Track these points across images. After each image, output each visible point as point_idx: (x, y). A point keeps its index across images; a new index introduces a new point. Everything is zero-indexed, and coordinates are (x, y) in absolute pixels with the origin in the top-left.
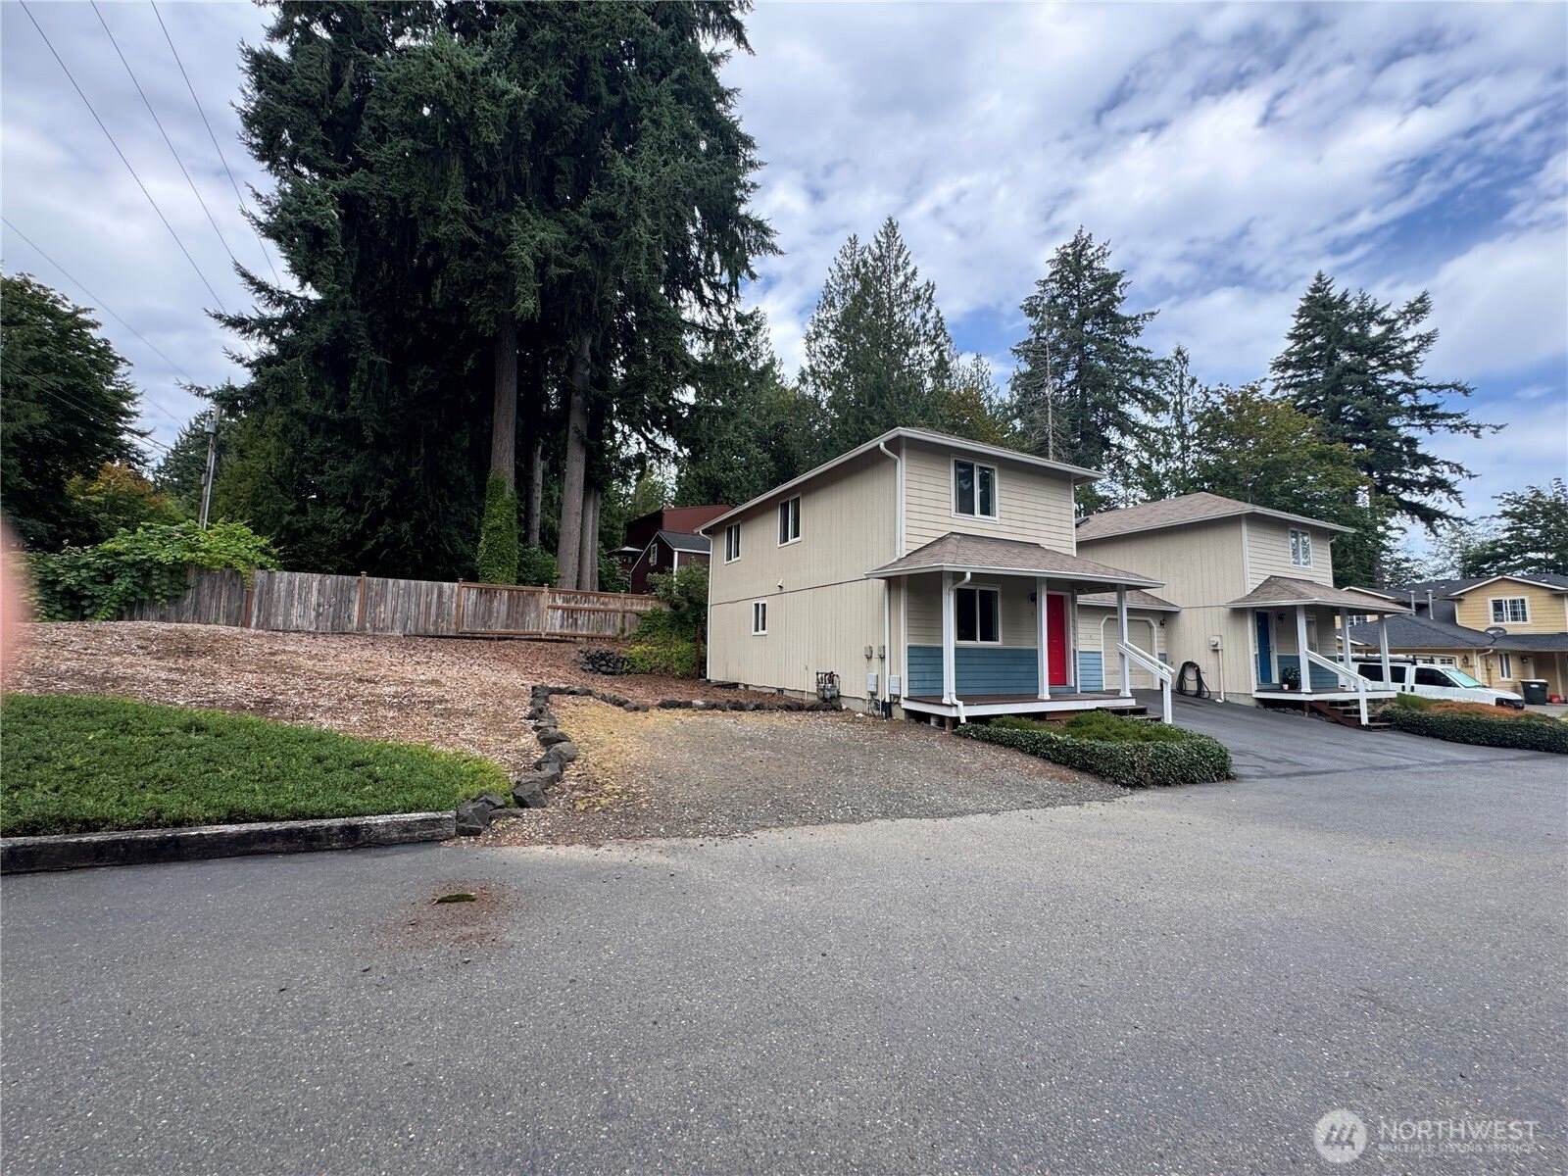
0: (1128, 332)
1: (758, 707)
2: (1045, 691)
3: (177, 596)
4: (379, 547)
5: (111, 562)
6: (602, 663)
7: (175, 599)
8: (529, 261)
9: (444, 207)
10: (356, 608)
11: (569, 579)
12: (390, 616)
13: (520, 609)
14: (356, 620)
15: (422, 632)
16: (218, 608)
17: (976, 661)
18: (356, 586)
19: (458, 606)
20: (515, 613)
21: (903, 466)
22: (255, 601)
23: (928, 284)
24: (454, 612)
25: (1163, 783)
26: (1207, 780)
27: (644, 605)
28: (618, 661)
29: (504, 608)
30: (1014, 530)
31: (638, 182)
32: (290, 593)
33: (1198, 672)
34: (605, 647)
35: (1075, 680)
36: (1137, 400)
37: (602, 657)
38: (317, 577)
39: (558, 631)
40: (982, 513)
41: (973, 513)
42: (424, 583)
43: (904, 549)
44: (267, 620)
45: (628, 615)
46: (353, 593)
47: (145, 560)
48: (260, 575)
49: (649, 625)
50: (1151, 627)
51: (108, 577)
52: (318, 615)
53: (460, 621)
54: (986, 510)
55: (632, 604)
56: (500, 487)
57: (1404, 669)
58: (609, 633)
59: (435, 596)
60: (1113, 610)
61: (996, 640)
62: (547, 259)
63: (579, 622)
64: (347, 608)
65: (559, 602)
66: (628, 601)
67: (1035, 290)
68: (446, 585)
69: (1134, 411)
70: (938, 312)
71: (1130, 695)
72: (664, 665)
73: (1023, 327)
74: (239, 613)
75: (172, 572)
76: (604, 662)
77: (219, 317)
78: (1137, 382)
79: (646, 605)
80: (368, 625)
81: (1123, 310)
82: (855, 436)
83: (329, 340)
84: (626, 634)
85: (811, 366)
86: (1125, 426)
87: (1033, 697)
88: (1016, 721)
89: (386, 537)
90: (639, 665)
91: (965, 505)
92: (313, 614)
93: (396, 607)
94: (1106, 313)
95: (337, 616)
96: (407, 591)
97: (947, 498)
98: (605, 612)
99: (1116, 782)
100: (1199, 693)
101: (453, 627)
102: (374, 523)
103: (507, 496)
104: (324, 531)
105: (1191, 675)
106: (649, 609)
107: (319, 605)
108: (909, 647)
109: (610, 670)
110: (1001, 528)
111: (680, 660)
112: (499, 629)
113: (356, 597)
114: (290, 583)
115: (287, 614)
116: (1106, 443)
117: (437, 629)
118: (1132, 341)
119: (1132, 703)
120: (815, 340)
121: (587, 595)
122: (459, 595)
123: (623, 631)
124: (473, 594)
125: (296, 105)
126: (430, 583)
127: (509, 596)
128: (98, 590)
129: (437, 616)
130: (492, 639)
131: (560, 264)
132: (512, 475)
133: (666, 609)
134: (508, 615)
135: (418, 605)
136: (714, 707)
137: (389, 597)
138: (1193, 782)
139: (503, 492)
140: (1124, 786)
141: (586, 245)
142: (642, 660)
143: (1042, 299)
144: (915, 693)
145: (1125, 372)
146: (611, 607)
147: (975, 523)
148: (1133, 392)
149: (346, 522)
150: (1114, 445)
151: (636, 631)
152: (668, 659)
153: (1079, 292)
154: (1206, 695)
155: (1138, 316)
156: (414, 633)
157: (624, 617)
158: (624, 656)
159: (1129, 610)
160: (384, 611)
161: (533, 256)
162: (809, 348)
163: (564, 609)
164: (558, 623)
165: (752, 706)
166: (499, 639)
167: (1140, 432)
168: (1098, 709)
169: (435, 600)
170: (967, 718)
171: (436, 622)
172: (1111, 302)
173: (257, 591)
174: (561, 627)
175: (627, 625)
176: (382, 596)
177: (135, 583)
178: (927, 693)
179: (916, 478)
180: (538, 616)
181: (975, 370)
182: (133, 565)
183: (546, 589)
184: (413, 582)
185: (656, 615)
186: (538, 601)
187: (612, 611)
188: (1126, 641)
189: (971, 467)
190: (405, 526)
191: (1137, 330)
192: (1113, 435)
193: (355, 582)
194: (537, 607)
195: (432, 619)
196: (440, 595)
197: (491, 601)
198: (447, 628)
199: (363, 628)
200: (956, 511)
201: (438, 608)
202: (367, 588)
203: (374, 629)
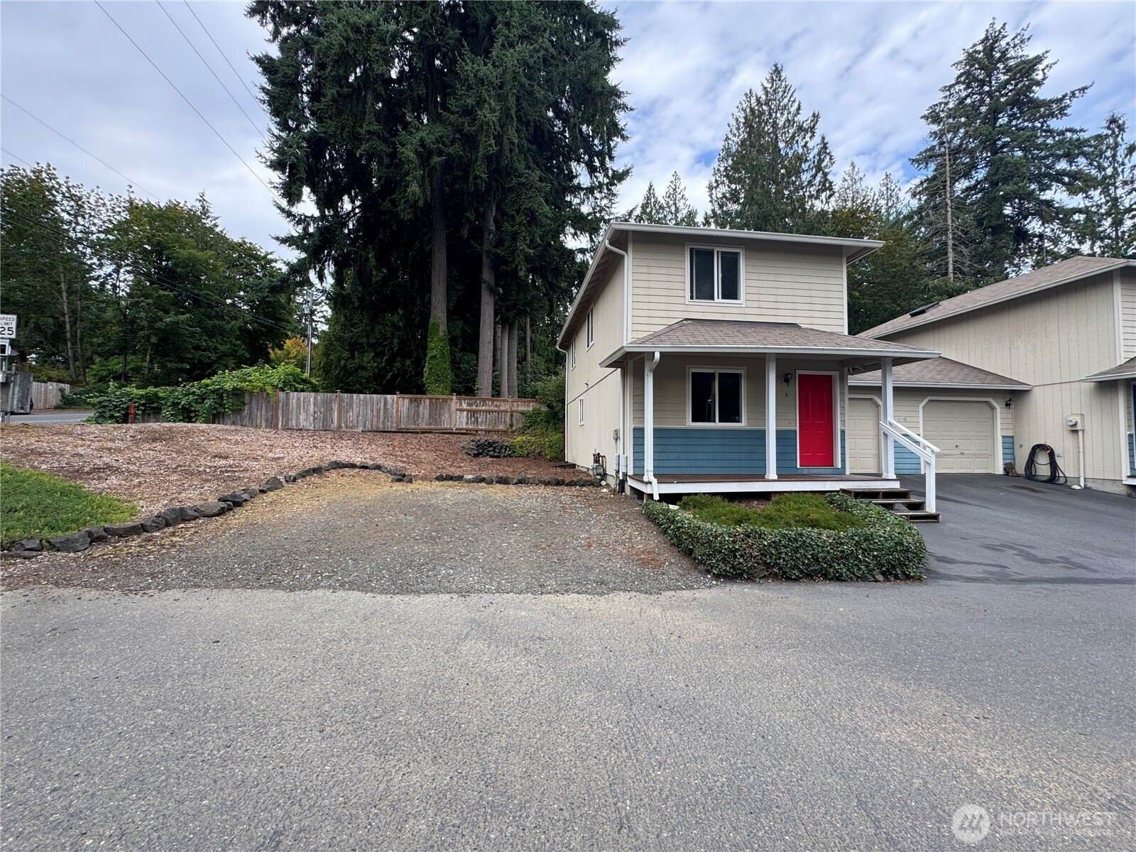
2: (772, 473)
3: (240, 410)
6: (484, 450)
8: (412, 155)
9: (362, 131)
10: (336, 414)
11: (485, 390)
13: (437, 412)
14: (336, 422)
15: (375, 428)
16: (261, 416)
18: (335, 400)
19: (397, 411)
20: (435, 415)
21: (629, 260)
22: (280, 411)
24: (395, 414)
27: (528, 407)
28: (502, 448)
29: (427, 412)
30: (764, 311)
32: (298, 405)
33: (1052, 455)
37: (490, 445)
39: (464, 427)
40: (724, 297)
41: (712, 298)
42: (375, 396)
43: (630, 337)
44: (287, 423)
45: (514, 414)
46: (333, 404)
48: (282, 395)
49: (531, 421)
52: (315, 419)
53: (399, 421)
55: (518, 406)
56: (436, 326)
58: (501, 427)
59: (382, 404)
61: (739, 421)
63: (479, 420)
64: (331, 414)
65: (465, 406)
66: (515, 404)
68: (389, 397)
71: (895, 477)
72: (537, 451)
74: (272, 419)
75: (233, 394)
76: (491, 449)
78: (1062, 165)
79: (528, 406)
80: (343, 425)
84: (514, 428)
87: (761, 477)
90: (519, 451)
91: (702, 290)
92: (312, 418)
93: (359, 413)
95: (325, 419)
96: (365, 400)
97: (680, 286)
98: (498, 412)
100: (1053, 479)
101: (395, 425)
103: (441, 334)
105: (1042, 459)
106: (531, 409)
107: (315, 413)
108: (634, 429)
109: (496, 454)
110: (748, 311)
111: (551, 447)
112: (423, 426)
113: (335, 407)
114: (298, 399)
115: (298, 419)
117: (384, 427)
119: (896, 486)
121: (484, 400)
122: (397, 403)
123: (511, 426)
124: (406, 401)
126: (379, 396)
127: (430, 403)
129: (384, 419)
132: (444, 319)
133: (544, 409)
134: (430, 416)
135: (372, 411)
137: (355, 407)
139: (438, 331)
140: (717, 577)
142: (521, 447)
143: (946, 104)
147: (718, 308)
151: (521, 426)
152: (542, 446)
154: (1062, 481)
156: (370, 429)
157: (512, 416)
160: (352, 415)
163: (468, 411)
164: (464, 420)
169: (382, 408)
171: (383, 422)
173: (281, 405)
174: (467, 423)
175: (514, 421)
176: (351, 405)
180: (450, 417)
182: (213, 392)
183: (454, 397)
184: (368, 396)
185: (537, 413)
186: (450, 406)
187: (503, 411)
188: (890, 419)
189: (712, 253)
191: (1062, 110)
193: (334, 397)
194: (449, 410)
195: (381, 420)
196: (385, 404)
197: (418, 407)
198: (391, 426)
199: (340, 427)
200: (692, 298)
201: (384, 412)
202: (341, 400)
203: (347, 427)
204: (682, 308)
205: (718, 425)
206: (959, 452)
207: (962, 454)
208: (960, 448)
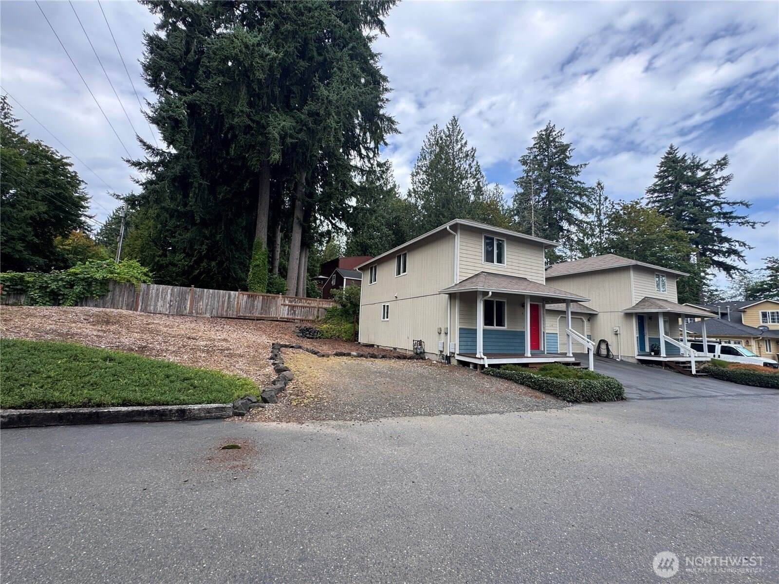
0: (573, 174)
1: (383, 357)
2: (528, 352)
3: (103, 295)
4: (200, 274)
5: (73, 278)
6: (307, 333)
7: (102, 297)
8: (277, 136)
9: (237, 110)
10: (189, 303)
11: (291, 291)
12: (205, 307)
13: (268, 305)
14: (188, 309)
15: (220, 315)
17: (494, 336)
18: (189, 292)
19: (238, 303)
20: (265, 307)
21: (458, 238)
22: (141, 298)
23: (472, 148)
24: (236, 306)
25: (589, 401)
26: (611, 400)
28: (315, 332)
29: (260, 305)
30: (514, 271)
31: (330, 98)
33: (607, 345)
34: (309, 325)
35: (544, 347)
36: (577, 207)
37: (307, 330)
38: (171, 287)
39: (286, 316)
40: (498, 262)
41: (493, 262)
42: (221, 291)
43: (458, 279)
44: (146, 308)
45: (320, 309)
46: (187, 296)
47: (89, 277)
48: (143, 286)
49: (331, 314)
50: (583, 321)
51: (71, 285)
52: (170, 306)
53: (238, 311)
54: (500, 261)
55: (323, 304)
56: (260, 245)
57: (715, 346)
58: (311, 318)
59: (227, 298)
60: (564, 312)
61: (504, 326)
62: (286, 134)
63: (297, 312)
64: (184, 303)
65: (287, 302)
66: (321, 303)
67: (526, 152)
68: (232, 292)
69: (576, 213)
70: (477, 163)
71: (572, 355)
72: (337, 335)
73: (520, 171)
74: (133, 304)
75: (101, 283)
76: (308, 333)
77: (128, 161)
79: (330, 305)
80: (194, 311)
81: (570, 163)
82: (435, 223)
83: (180, 173)
84: (319, 319)
85: (414, 189)
86: (571, 220)
87: (522, 355)
88: (513, 367)
89: (204, 269)
90: (325, 334)
91: (489, 258)
92: (168, 305)
93: (208, 303)
94: (562, 164)
95: (179, 307)
96: (213, 295)
97: (480, 254)
98: (309, 307)
99: (564, 400)
100: (608, 356)
101: (235, 313)
102: (198, 262)
103: (263, 249)
104: (175, 265)
105: (603, 346)
106: (331, 307)
107: (171, 301)
108: (460, 329)
109: (311, 336)
110: (507, 270)
111: (345, 332)
112: (257, 315)
113: (189, 298)
116: (561, 229)
117: (227, 314)
118: (574, 178)
119: (573, 360)
120: (416, 176)
121: (301, 299)
122: (238, 297)
123: (318, 317)
124: (245, 297)
125: (168, 61)
126: (224, 291)
127: (263, 299)
128: (66, 291)
129: (227, 308)
130: (254, 320)
131: (292, 137)
132: (266, 240)
133: (339, 307)
134: (262, 309)
135: (218, 302)
136: (362, 356)
137: (205, 298)
138: (604, 401)
139: (261, 248)
140: (568, 401)
141: (304, 128)
142: (327, 332)
144: (463, 352)
145: (571, 193)
146: (312, 305)
147: (494, 267)
148: (575, 203)
149: (185, 261)
150: (565, 230)
151: (324, 317)
152: (339, 331)
153: (548, 153)
154: (611, 357)
155: (578, 166)
156: (216, 316)
157: (318, 310)
158: (318, 330)
159: (572, 312)
160: (202, 305)
161: (279, 134)
162: (413, 179)
163: (289, 306)
164: (286, 312)
165: (380, 356)
166: (257, 320)
167: (579, 224)
168: (555, 362)
169: (226, 300)
170: (488, 365)
171: (227, 311)
172: (564, 158)
173: (141, 293)
174: (288, 314)
175: (320, 314)
176: (201, 297)
177: (84, 288)
178: (468, 352)
179: (464, 244)
180: (276, 309)
181: (495, 191)
182: (83, 279)
183: (280, 296)
184: (216, 291)
185: (335, 309)
186: (276, 301)
187: (313, 307)
188: (570, 328)
189: (493, 238)
190: (213, 264)
191: (577, 172)
192: (565, 225)
193: (188, 290)
194: (276, 304)
195: (225, 309)
196: (229, 298)
197: (254, 301)
198: (231, 314)
199: (191, 313)
200: (485, 261)
201: (228, 304)
202: (194, 293)
203: (197, 313)
204: (481, 266)
205: (495, 327)
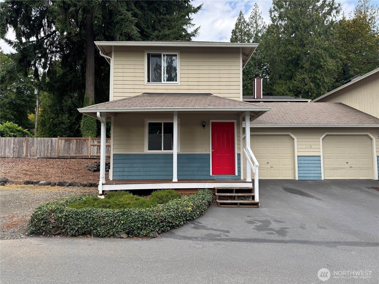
2: (175, 179)
10: (25, 149)
12: (35, 151)
13: (81, 147)
14: (25, 153)
15: (46, 156)
18: (24, 141)
19: (58, 146)
20: (79, 149)
24: (57, 148)
29: (74, 147)
30: (191, 87)
32: (5, 144)
40: (168, 80)
41: (161, 81)
42: (46, 139)
46: (24, 143)
52: (14, 152)
53: (59, 152)
54: (172, 78)
59: (50, 143)
64: (22, 149)
65: (96, 143)
68: (53, 139)
71: (251, 181)
80: (29, 155)
87: (170, 181)
92: (12, 151)
93: (37, 148)
95: (19, 152)
96: (41, 141)
97: (142, 75)
101: (56, 154)
107: (14, 148)
108: (113, 155)
110: (182, 87)
112: (73, 155)
113: (25, 145)
117: (51, 156)
122: (58, 142)
124: (63, 141)
126: (48, 138)
127: (76, 142)
129: (51, 150)
130: (67, 158)
134: (76, 149)
135: (44, 147)
137: (35, 144)
144: (116, 178)
156: (43, 157)
160: (33, 149)
163: (98, 146)
164: (95, 151)
166: (70, 158)
169: (50, 145)
171: (51, 153)
174: (97, 153)
176: (33, 144)
178: (121, 178)
180: (88, 149)
184: (42, 138)
186: (87, 143)
189: (161, 55)
193: (24, 139)
194: (87, 145)
195: (49, 151)
196: (52, 143)
197: (70, 144)
198: (54, 155)
199: (27, 156)
200: (149, 81)
201: (51, 148)
202: (28, 141)
203: (31, 156)
204: (143, 87)
205: (163, 151)
206: (349, 166)
207: (351, 167)
208: (349, 163)
